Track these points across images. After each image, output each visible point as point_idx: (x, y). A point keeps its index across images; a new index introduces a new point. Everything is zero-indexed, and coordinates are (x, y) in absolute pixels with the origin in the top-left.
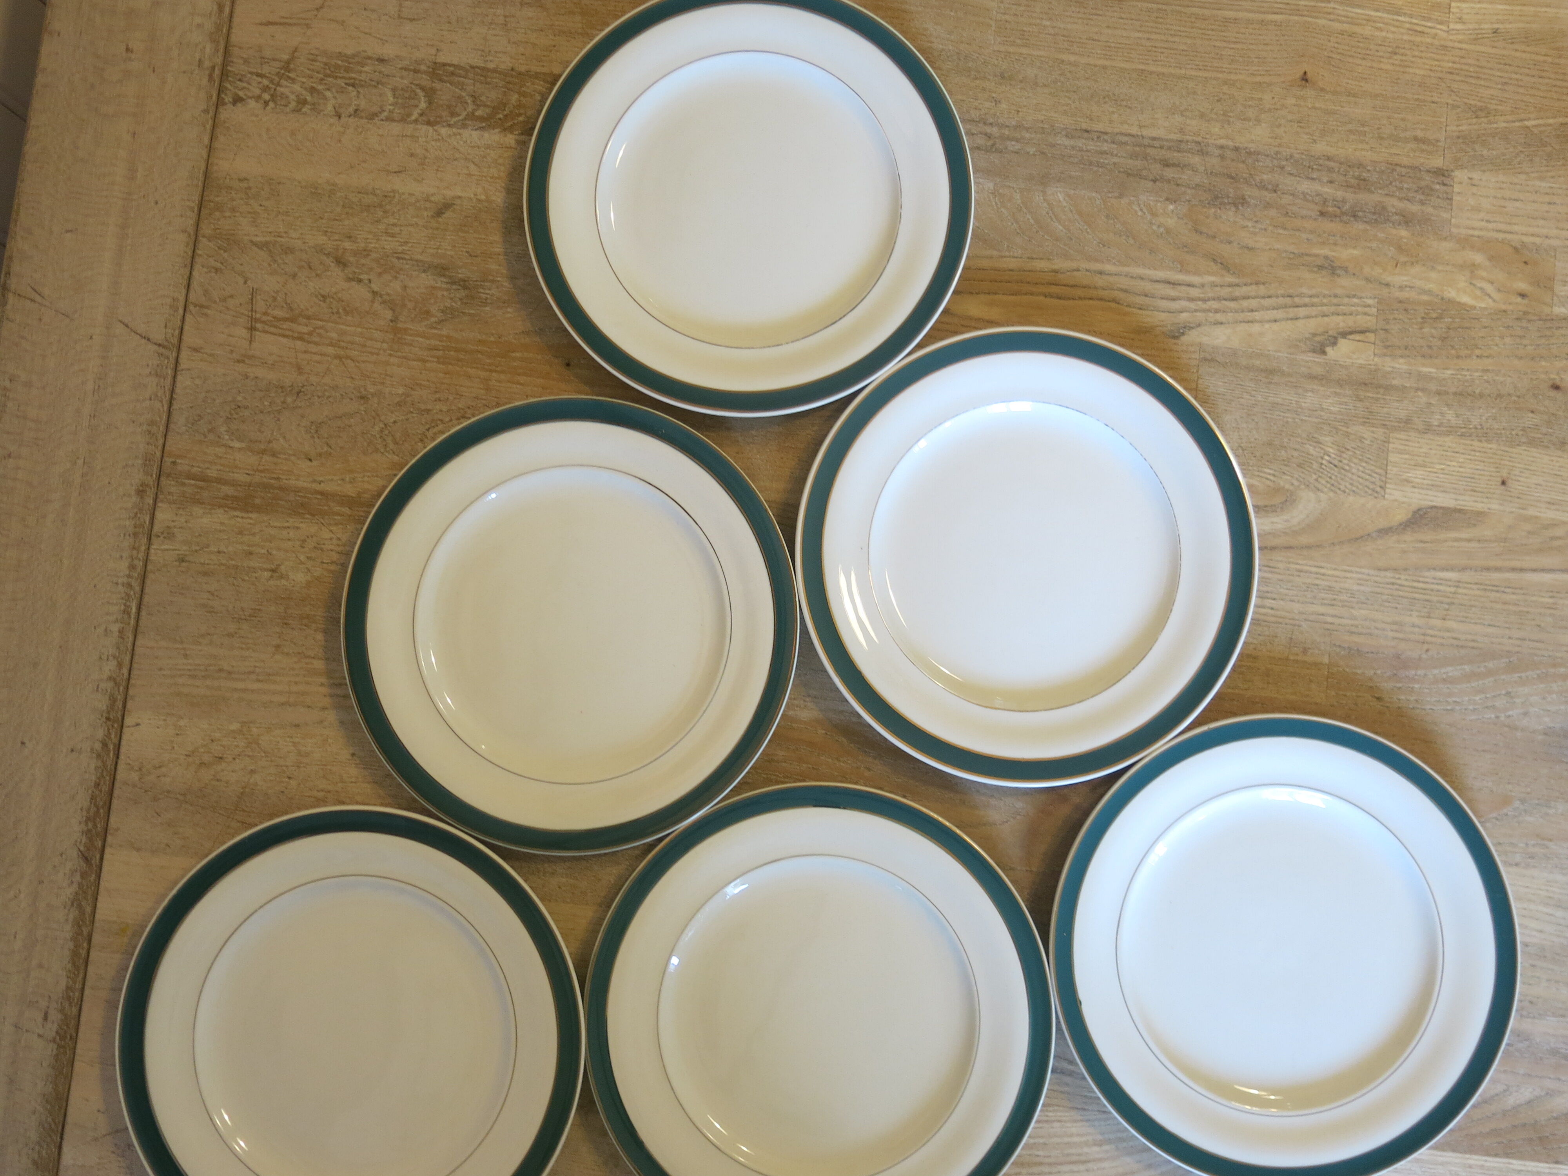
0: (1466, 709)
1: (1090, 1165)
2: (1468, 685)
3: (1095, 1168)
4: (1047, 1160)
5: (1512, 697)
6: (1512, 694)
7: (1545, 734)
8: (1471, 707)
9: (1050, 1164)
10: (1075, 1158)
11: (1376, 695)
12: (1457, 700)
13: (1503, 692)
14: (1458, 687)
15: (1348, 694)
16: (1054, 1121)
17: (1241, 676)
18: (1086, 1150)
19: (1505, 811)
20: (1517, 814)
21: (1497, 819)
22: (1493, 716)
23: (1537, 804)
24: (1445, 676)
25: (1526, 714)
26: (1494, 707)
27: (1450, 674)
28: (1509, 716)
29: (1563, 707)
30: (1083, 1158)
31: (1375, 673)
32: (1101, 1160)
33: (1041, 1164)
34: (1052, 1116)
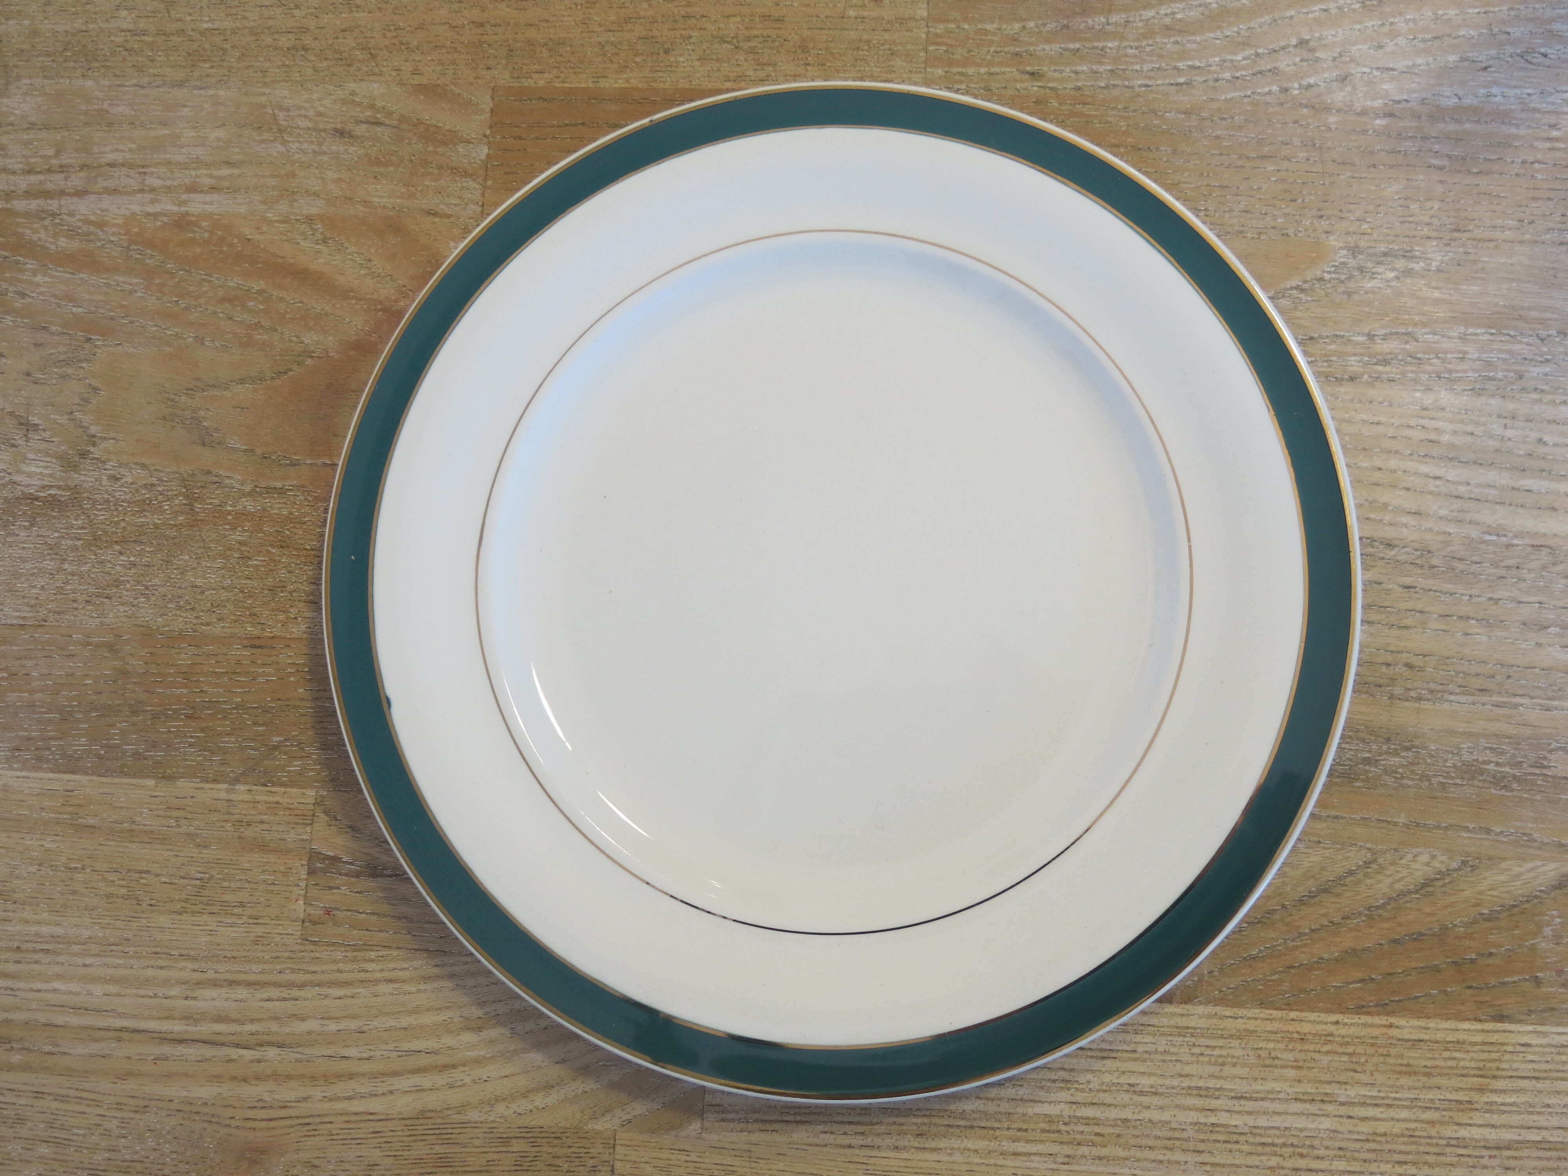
0: (1217, 80)
1: (457, 1075)
2: (1218, 34)
3: (468, 1080)
4: (366, 1067)
5: (1313, 50)
6: (1312, 44)
7: (1391, 115)
8: (1227, 75)
9: (374, 1076)
10: (425, 1060)
11: (1029, 69)
12: (1198, 64)
13: (1294, 42)
14: (1198, 39)
15: (971, 71)
16: (377, 982)
17: (751, 57)
18: (448, 1040)
19: (1318, 273)
20: (1343, 277)
21: (1302, 290)
22: (1275, 88)
23: (1385, 254)
24: (1167, 21)
25: (1344, 79)
26: (1274, 71)
27: (1178, 16)
28: (1310, 86)
29: (1420, 61)
30: (441, 1060)
31: (1024, 28)
32: (478, 1062)
33: (352, 1076)
34: (374, 971)
